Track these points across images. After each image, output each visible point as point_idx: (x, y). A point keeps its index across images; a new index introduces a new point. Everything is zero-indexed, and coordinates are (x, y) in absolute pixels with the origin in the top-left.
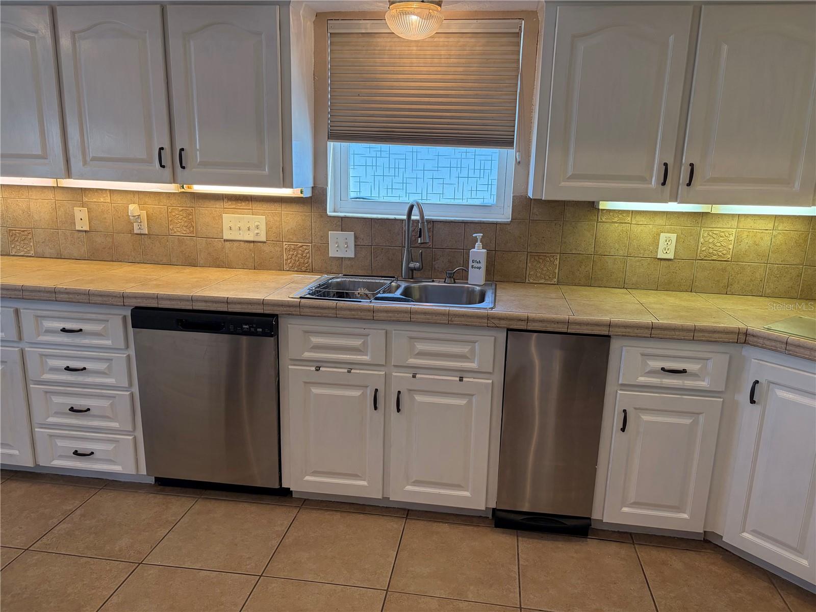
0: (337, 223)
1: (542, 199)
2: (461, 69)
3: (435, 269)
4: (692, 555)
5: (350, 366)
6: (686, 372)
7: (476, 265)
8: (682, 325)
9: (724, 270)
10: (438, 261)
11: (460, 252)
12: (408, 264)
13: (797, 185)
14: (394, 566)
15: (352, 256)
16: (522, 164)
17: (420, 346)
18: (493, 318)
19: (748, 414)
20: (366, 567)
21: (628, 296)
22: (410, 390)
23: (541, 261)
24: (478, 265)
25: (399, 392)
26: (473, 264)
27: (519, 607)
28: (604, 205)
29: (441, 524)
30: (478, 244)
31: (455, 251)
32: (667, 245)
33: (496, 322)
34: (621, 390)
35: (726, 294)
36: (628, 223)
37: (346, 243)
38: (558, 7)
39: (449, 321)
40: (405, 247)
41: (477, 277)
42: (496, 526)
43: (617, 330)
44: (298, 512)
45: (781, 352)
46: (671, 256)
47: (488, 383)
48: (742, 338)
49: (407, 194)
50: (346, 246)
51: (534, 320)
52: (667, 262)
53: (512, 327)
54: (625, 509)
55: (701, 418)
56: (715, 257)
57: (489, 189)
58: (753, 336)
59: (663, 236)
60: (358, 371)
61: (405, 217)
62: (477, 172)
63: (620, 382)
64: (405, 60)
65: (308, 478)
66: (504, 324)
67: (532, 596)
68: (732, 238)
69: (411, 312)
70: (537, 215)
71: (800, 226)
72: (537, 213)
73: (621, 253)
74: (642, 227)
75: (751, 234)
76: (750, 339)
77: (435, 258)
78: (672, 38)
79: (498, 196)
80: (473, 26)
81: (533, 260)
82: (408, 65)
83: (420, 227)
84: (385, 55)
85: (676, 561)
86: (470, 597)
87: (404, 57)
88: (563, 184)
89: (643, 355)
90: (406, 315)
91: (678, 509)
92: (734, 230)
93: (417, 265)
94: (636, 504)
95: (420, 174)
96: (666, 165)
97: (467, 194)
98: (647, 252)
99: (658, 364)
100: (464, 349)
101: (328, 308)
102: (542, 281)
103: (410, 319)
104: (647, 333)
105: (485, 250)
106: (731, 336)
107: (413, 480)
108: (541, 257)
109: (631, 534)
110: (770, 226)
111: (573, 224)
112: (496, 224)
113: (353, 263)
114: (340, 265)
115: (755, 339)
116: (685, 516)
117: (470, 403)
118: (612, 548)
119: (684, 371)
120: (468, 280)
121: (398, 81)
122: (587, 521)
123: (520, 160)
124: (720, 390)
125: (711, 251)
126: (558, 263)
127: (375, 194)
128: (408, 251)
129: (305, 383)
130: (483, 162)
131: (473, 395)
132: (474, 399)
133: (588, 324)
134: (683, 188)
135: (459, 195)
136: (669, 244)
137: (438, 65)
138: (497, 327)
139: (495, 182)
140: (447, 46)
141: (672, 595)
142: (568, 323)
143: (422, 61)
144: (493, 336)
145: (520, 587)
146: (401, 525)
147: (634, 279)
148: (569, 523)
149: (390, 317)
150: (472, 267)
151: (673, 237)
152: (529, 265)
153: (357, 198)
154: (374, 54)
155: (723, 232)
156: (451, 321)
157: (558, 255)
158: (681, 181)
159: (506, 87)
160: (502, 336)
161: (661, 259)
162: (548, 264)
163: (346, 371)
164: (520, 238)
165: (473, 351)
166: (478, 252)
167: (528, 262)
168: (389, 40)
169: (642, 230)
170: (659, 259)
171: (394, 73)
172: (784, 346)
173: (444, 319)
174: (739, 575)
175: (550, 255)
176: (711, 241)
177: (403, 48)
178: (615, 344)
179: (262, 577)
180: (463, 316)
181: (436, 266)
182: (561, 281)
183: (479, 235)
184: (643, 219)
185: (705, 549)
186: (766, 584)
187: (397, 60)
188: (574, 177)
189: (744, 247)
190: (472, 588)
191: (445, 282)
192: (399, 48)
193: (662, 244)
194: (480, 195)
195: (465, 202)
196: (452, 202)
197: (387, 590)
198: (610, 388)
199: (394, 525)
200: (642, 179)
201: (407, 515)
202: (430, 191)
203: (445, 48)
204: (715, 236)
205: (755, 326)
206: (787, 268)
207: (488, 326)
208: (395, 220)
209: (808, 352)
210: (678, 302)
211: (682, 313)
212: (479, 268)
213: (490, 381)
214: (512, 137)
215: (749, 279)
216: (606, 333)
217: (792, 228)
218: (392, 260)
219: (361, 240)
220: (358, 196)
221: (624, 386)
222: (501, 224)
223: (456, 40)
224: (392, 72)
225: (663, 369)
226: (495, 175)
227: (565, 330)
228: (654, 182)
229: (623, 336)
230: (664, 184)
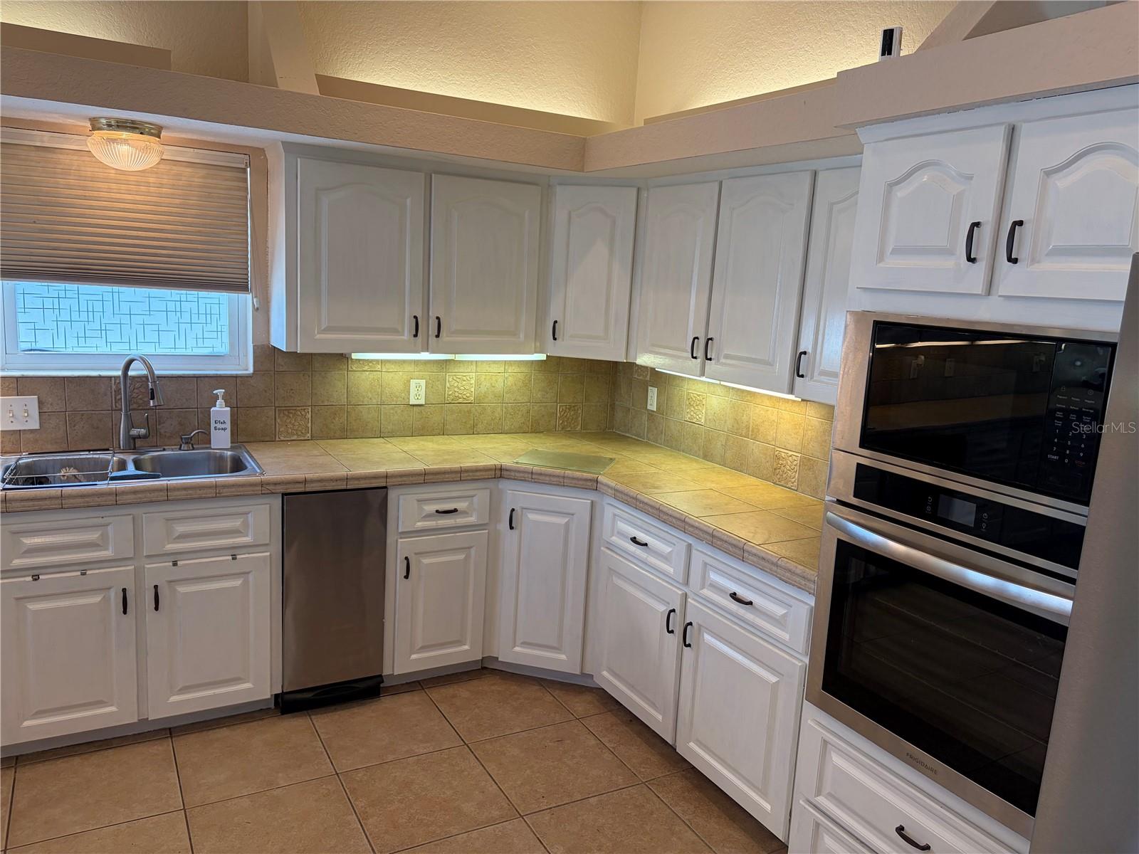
0: (9, 385)
1: (296, 352)
2: (177, 201)
3: (160, 434)
4: (475, 682)
5: (84, 568)
6: (457, 511)
7: (219, 426)
8: (450, 469)
9: (469, 412)
10: (164, 425)
11: (194, 411)
12: (129, 432)
13: (522, 336)
14: (180, 786)
15: (37, 426)
16: (263, 310)
17: (180, 529)
18: (268, 484)
19: (509, 539)
20: (146, 796)
21: (389, 446)
22: (171, 582)
23: (291, 415)
24: (223, 426)
25: (156, 587)
26: (216, 425)
27: (334, 773)
28: (355, 356)
29: (217, 730)
30: (220, 402)
31: (186, 412)
32: (417, 393)
33: (271, 487)
34: (401, 538)
35: (473, 434)
36: (379, 371)
37: (26, 411)
38: (299, 160)
39: (217, 493)
40: (121, 410)
41: (221, 440)
42: (283, 714)
43: (394, 480)
44: (15, 772)
45: (528, 481)
46: (422, 402)
47: (266, 556)
48: (498, 473)
49: (109, 344)
50: (26, 415)
51: (312, 481)
52: (419, 408)
53: (289, 491)
54: (414, 656)
55: (473, 551)
56: (461, 400)
57: (219, 337)
58: (507, 470)
59: (413, 382)
60: (97, 571)
61: (119, 373)
62: (203, 318)
63: (400, 531)
64: (100, 185)
65: (26, 723)
66: (281, 489)
67: (344, 761)
68: (473, 382)
69: (168, 489)
70: (282, 366)
71: (523, 369)
72: (283, 364)
73: (374, 401)
74: (392, 375)
75: (488, 377)
76: (504, 473)
77: (160, 421)
78: (408, 201)
79: (232, 345)
80: (189, 155)
81: (282, 415)
82: (105, 190)
83: (150, 387)
84: (70, 175)
85: (462, 692)
86: (282, 783)
87: (98, 180)
88: (318, 336)
89: (418, 501)
90: (161, 493)
91: (459, 642)
92: (474, 374)
93: (143, 431)
94: (424, 648)
95: (126, 319)
96: (415, 317)
97: (191, 343)
98: (400, 399)
99: (432, 508)
100: (236, 523)
101: (50, 498)
102: (295, 437)
103: (168, 496)
104: (421, 479)
105: (229, 409)
106: (490, 473)
107: (179, 688)
108: (291, 411)
109: (418, 682)
110: (502, 369)
111: (323, 374)
112: (236, 377)
113: (38, 436)
114: (17, 441)
115: (508, 473)
116: (466, 647)
117: (246, 583)
118: (406, 698)
119: (455, 510)
120: (210, 444)
121: (91, 208)
122: (379, 679)
123: (258, 306)
124: (486, 522)
125: (457, 394)
126: (310, 416)
127: (59, 344)
128: (126, 415)
129: (18, 599)
130: (208, 306)
131: (248, 573)
132: (251, 577)
133: (366, 478)
134: (433, 340)
135: (181, 343)
136: (420, 389)
137: (146, 194)
138: (273, 493)
139: (226, 329)
140: (157, 173)
141: (467, 719)
142: (347, 479)
143: (123, 187)
144: (267, 504)
145: (329, 758)
146: (169, 745)
147: (390, 427)
148: (362, 685)
149: (140, 498)
150: (215, 428)
151: (423, 382)
152: (278, 420)
153: (31, 350)
154: (55, 173)
155: (465, 376)
156: (219, 493)
157: (310, 408)
158: (430, 333)
159: (235, 225)
160: (277, 502)
161: (413, 405)
162: (299, 418)
163: (79, 573)
164: (266, 391)
165: (246, 524)
166: (221, 410)
167: (277, 417)
168: (76, 158)
169: (393, 379)
170: (411, 405)
171: (85, 198)
172: (530, 476)
173: (211, 493)
174: (515, 687)
175: (300, 408)
176: (456, 385)
177: (96, 170)
178: (392, 495)
179: (7, 851)
180: (233, 485)
181: (162, 431)
182: (315, 435)
183: (219, 392)
184: (393, 366)
185: (485, 674)
186: (537, 687)
187: (89, 184)
188: (329, 329)
189: (483, 389)
190: (280, 775)
191: (180, 449)
192: (91, 169)
193: (413, 391)
194: (208, 343)
195: (189, 352)
196: (173, 352)
197: (184, 809)
198: (390, 539)
199: (160, 749)
200: (395, 331)
201: (171, 734)
202: (141, 339)
203: (154, 176)
204: (458, 380)
205: (507, 461)
206: (519, 406)
207: (262, 494)
208: (100, 377)
209: (547, 478)
210: (435, 446)
211: (445, 457)
212: (225, 429)
213: (268, 554)
214: (246, 281)
215: (490, 418)
216: (384, 484)
217: (518, 370)
218: (98, 428)
219: (49, 406)
220: (34, 347)
221: (405, 534)
222: (241, 377)
223: (168, 167)
224: (83, 197)
225: (437, 511)
226: (225, 321)
227: (344, 487)
228: (407, 335)
229: (400, 485)
230: (416, 335)
